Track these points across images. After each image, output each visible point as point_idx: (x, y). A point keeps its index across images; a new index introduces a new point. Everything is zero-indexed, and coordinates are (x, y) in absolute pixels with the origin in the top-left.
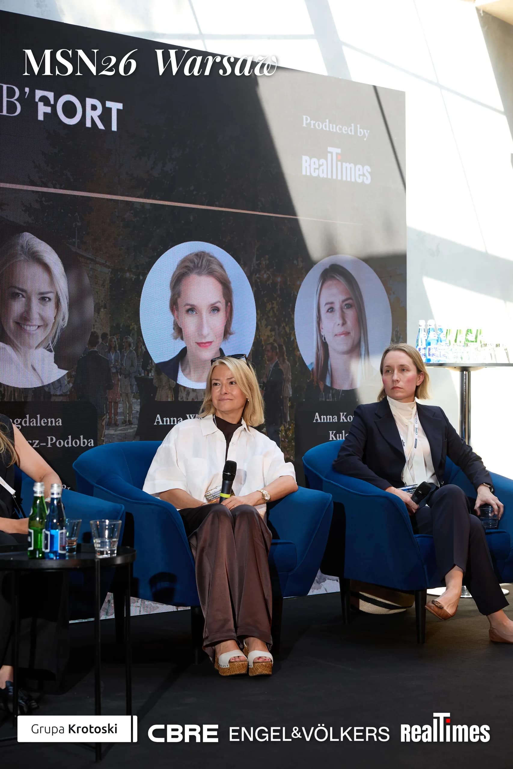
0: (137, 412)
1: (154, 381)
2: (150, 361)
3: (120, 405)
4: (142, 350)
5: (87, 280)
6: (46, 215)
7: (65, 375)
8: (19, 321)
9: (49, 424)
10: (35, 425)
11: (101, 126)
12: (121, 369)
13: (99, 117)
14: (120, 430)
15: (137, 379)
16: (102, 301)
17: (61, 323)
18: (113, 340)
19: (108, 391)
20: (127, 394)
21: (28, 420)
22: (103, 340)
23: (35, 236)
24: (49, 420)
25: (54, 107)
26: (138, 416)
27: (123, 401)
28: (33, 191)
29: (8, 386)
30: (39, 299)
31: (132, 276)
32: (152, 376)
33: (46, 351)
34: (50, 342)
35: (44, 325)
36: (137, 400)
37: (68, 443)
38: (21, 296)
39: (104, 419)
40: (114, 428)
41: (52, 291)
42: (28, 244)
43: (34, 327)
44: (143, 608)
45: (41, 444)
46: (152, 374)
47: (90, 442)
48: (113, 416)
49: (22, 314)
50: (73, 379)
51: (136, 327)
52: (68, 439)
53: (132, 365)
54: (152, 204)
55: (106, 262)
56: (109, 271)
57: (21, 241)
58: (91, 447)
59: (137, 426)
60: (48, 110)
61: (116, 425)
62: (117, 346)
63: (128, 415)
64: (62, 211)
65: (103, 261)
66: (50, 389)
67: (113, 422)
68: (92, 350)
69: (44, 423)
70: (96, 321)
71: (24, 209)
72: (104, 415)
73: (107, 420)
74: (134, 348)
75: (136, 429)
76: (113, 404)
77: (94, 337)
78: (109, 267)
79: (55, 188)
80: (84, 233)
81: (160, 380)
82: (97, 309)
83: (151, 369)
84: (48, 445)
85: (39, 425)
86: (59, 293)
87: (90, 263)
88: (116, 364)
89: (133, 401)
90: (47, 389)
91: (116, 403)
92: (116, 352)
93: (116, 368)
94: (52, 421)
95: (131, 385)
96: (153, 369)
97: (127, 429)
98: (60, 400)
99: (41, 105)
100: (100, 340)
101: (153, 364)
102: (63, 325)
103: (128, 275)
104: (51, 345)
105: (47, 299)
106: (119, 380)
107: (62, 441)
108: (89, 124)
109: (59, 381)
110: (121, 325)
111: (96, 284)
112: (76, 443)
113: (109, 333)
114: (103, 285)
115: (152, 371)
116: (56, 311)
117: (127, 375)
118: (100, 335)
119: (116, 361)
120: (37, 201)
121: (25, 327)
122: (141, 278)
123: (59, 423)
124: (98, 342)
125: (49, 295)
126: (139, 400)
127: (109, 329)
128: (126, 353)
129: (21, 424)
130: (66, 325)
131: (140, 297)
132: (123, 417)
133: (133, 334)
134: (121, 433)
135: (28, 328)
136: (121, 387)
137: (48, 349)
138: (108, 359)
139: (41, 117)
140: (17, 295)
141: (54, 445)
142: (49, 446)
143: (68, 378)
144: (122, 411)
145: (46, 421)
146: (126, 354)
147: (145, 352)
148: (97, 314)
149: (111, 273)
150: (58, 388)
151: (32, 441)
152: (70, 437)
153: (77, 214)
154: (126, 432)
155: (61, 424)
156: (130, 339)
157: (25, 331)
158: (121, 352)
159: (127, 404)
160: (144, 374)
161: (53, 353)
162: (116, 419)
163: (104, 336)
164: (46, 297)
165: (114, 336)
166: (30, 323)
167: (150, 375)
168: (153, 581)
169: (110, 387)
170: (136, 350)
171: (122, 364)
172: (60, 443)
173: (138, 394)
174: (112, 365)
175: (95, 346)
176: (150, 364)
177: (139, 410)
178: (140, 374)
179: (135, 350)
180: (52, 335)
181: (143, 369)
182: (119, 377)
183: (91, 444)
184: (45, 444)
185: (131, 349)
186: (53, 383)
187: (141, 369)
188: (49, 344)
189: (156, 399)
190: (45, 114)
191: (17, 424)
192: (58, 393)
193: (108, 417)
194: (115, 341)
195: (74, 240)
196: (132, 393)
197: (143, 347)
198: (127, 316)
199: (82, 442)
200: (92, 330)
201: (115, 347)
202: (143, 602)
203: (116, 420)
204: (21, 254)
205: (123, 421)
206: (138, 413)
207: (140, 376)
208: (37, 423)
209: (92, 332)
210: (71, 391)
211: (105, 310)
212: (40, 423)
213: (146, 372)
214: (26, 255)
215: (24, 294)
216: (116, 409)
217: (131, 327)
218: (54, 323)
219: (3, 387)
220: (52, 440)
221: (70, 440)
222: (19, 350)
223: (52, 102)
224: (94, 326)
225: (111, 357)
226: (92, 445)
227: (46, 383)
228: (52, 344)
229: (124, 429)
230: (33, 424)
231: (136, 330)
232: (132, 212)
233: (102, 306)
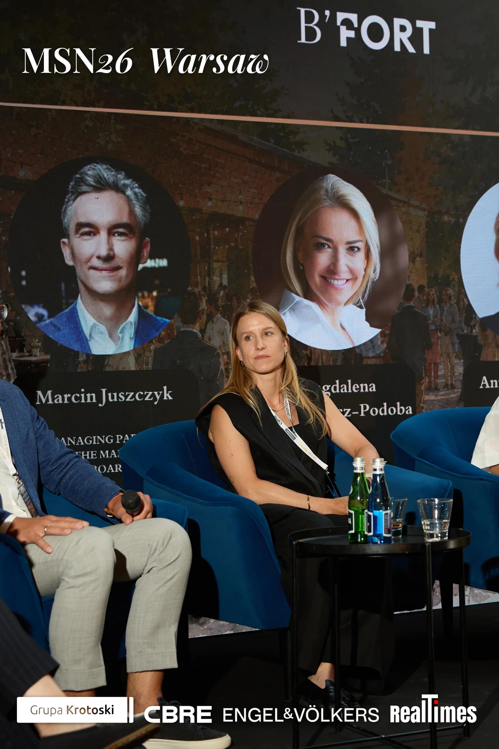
0: (460, 374)
1: (479, 338)
2: (474, 316)
3: (441, 367)
4: (464, 303)
5: (399, 226)
6: (352, 153)
7: (377, 335)
8: (324, 275)
9: (362, 390)
10: (346, 391)
11: (411, 49)
12: (441, 325)
13: (410, 39)
14: (442, 395)
15: (459, 336)
16: (418, 249)
17: (372, 275)
18: (431, 293)
19: (426, 351)
20: (448, 354)
21: (337, 385)
22: (419, 293)
23: (340, 178)
24: (362, 385)
25: (358, 31)
26: (461, 378)
27: (443, 361)
28: (337, 128)
29: (315, 349)
30: (347, 249)
31: (451, 219)
32: (476, 332)
33: (356, 307)
34: (361, 298)
35: (353, 278)
36: (460, 360)
37: (383, 411)
38: (326, 246)
39: (423, 383)
40: (435, 393)
41: (361, 239)
42: (333, 188)
43: (342, 281)
44: (473, 597)
45: (353, 413)
46: (476, 331)
47: (407, 409)
48: (433, 379)
49: (329, 266)
50: (387, 338)
51: (456, 277)
52: (383, 406)
53: (453, 321)
54: (471, 136)
55: (421, 204)
56: (425, 214)
57: (325, 185)
58: (410, 416)
59: (460, 390)
60: (352, 34)
61: (437, 389)
62: (436, 299)
63: (450, 378)
64: (370, 148)
65: (417, 203)
66: (361, 350)
67: (433, 387)
68: (408, 304)
69: (356, 389)
70: (411, 272)
71: (328, 148)
72: (423, 378)
73: (427, 384)
74: (455, 301)
75: (459, 394)
76: (432, 365)
77: (409, 289)
78: (424, 210)
79: (361, 122)
80: (395, 172)
81: (486, 337)
82: (412, 258)
83: (475, 325)
84: (361, 414)
85: (350, 391)
86: (369, 241)
87: (404, 206)
88: (436, 320)
89: (455, 362)
90: (358, 351)
91: (436, 365)
92: (435, 306)
93: (435, 324)
94: (364, 387)
95: (453, 344)
96: (477, 324)
97: (449, 394)
98: (373, 363)
99: (343, 29)
100: (416, 294)
101: (478, 319)
102: (375, 278)
103: (446, 218)
104: (361, 300)
105: (356, 249)
106: (438, 338)
107: (376, 409)
108: (397, 48)
109: (371, 341)
110: (440, 276)
111: (410, 229)
112: (392, 411)
113: (426, 285)
114: (418, 231)
115: (477, 327)
116: (366, 262)
117: (448, 333)
118: (416, 288)
119: (435, 316)
120: (342, 138)
121: (332, 281)
122: (461, 220)
123: (372, 389)
124: (413, 296)
125: (358, 244)
126: (462, 361)
127: (426, 280)
128: (446, 307)
129: (330, 390)
130: (377, 277)
131: (460, 243)
132: (445, 381)
133: (454, 286)
134: (442, 399)
135: (336, 282)
136: (441, 346)
137: (358, 305)
138: (426, 315)
139: (343, 43)
140: (323, 245)
141: (367, 413)
142: (362, 415)
143: (381, 338)
144: (443, 373)
145: (358, 387)
146: (446, 309)
147: (468, 305)
148: (412, 264)
149: (427, 217)
150: (370, 349)
151: (343, 410)
152: (385, 404)
153: (387, 151)
154: (448, 397)
155: (374, 390)
156: (451, 292)
157: (332, 286)
158: (440, 307)
159: (449, 365)
160: (467, 330)
161: (364, 310)
162: (436, 382)
163: (421, 288)
164: (355, 247)
165: (432, 288)
166: (337, 277)
167: (474, 331)
168: (487, 566)
169: (429, 346)
170: (458, 303)
171: (442, 320)
172: (374, 412)
173: (461, 354)
174: (430, 322)
175: (411, 300)
176: (474, 319)
177: (462, 372)
178: (463, 331)
179: (456, 303)
180: (362, 290)
181: (465, 325)
182: (439, 334)
183: (409, 412)
184: (357, 413)
185: (452, 302)
186: (365, 344)
187: (463, 325)
188: (359, 300)
189: (481, 359)
190: (348, 39)
191: (326, 391)
192: (371, 355)
193: (427, 381)
194: (433, 294)
195: (384, 180)
196: (454, 352)
197: (465, 300)
198: (446, 264)
199: (399, 409)
200: (408, 282)
201: (433, 301)
202: (472, 590)
203: (437, 385)
204: (325, 199)
205: (444, 384)
206: (462, 375)
207: (462, 333)
208: (348, 389)
209: (407, 285)
210: (385, 352)
211: (421, 258)
212: (352, 390)
213: (469, 328)
214: (331, 200)
215: (329, 244)
216: (436, 372)
217: (451, 277)
218: (364, 276)
219: (309, 349)
220: (365, 408)
221: (385, 408)
222: (326, 307)
223: (356, 25)
224: (409, 277)
225: (429, 312)
226: (411, 413)
227: (357, 344)
228: (362, 300)
229: (446, 393)
230: (344, 390)
231: (457, 280)
232: (449, 145)
233: (418, 255)
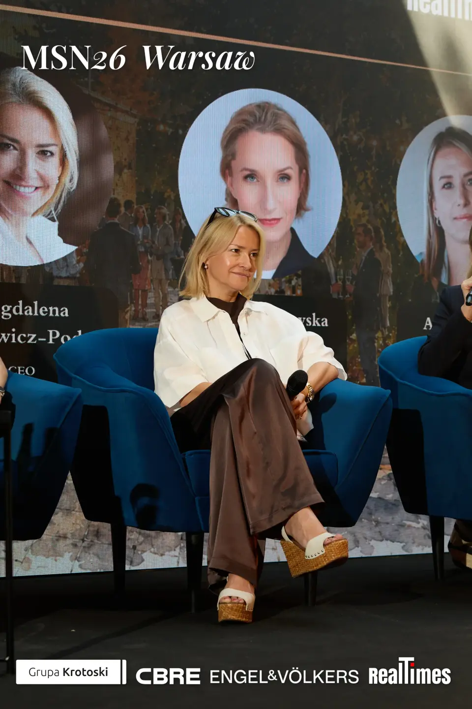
3: (150, 294)
4: (181, 224)
5: (104, 132)
7: (72, 253)
8: (10, 180)
9: (51, 314)
10: (31, 314)
12: (152, 247)
16: (125, 160)
17: (68, 185)
18: (141, 210)
19: (133, 275)
20: (160, 281)
21: (21, 307)
22: (126, 209)
24: (51, 309)
27: (154, 289)
28: (29, 15)
30: (38, 153)
31: (167, 129)
33: (46, 220)
34: (53, 209)
35: (45, 186)
36: (174, 289)
38: (12, 147)
39: (128, 311)
40: (142, 324)
41: (56, 143)
42: (22, 82)
43: (30, 188)
45: (39, 339)
48: (140, 307)
49: (15, 170)
50: (84, 258)
52: (77, 334)
53: (168, 244)
55: (131, 110)
56: (135, 122)
57: (12, 78)
61: (144, 319)
62: (147, 218)
63: (161, 308)
65: (126, 108)
66: (52, 269)
67: (140, 316)
68: (111, 221)
69: (44, 312)
70: (117, 185)
71: (16, 37)
72: (128, 306)
73: (132, 313)
74: (170, 222)
76: (140, 291)
77: (114, 204)
78: (135, 116)
79: (60, 11)
82: (119, 169)
84: (49, 341)
85: (36, 314)
86: (65, 146)
87: (110, 110)
88: (146, 241)
89: (169, 290)
90: (47, 269)
91: (145, 292)
92: (145, 226)
93: (145, 247)
94: (54, 311)
95: (166, 271)
98: (67, 284)
100: (123, 209)
102: (71, 188)
103: (162, 127)
104: (53, 212)
105: (49, 154)
106: (148, 261)
107: (68, 337)
109: (65, 259)
110: (152, 192)
111: (117, 137)
113: (134, 201)
114: (127, 139)
116: (60, 169)
117: (161, 257)
118: (122, 202)
119: (144, 237)
120: (35, 28)
121: (18, 187)
122: (181, 132)
123: (64, 314)
124: (118, 212)
125: (52, 149)
127: (135, 196)
128: (159, 227)
129: (11, 312)
130: (74, 187)
131: (179, 157)
132: (155, 310)
135: (22, 189)
136: (151, 271)
137: (49, 217)
138: (134, 234)
140: (7, 146)
141: (57, 341)
142: (51, 342)
143: (77, 256)
144: (153, 302)
145: (46, 310)
146: (158, 229)
147: (185, 227)
148: (118, 175)
149: (138, 124)
150: (63, 268)
151: (27, 335)
152: (80, 332)
155: (67, 315)
156: (165, 210)
157: (18, 193)
158: (151, 226)
159: (161, 293)
161: (57, 223)
162: (145, 312)
163: (128, 204)
164: (47, 151)
165: (142, 204)
166: (24, 183)
169: (136, 269)
170: (173, 224)
171: (154, 243)
172: (66, 339)
174: (139, 243)
175: (116, 217)
178: (179, 256)
179: (171, 224)
180: (55, 200)
182: (149, 258)
184: (45, 340)
185: (166, 222)
186: (56, 262)
187: (179, 249)
188: (51, 211)
191: (5, 312)
192: (64, 274)
193: (133, 309)
194: (144, 212)
195: (86, 79)
196: (167, 279)
197: (183, 222)
198: (161, 180)
200: (112, 196)
201: (143, 220)
203: (145, 314)
204: (11, 94)
205: (154, 314)
207: (179, 258)
208: (33, 312)
209: (111, 199)
210: (81, 273)
211: (130, 171)
212: (38, 312)
214: (19, 96)
215: (15, 145)
216: (145, 298)
217: (166, 195)
218: (58, 185)
220: (54, 334)
224: (114, 190)
225: (138, 232)
227: (45, 262)
228: (55, 212)
230: (28, 312)
233: (125, 166)
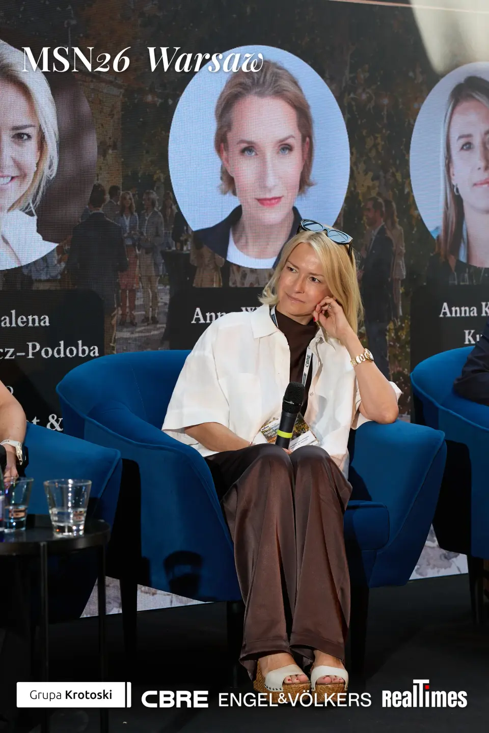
0: (166, 304)
1: (192, 257)
2: (185, 228)
3: (139, 295)
4: (172, 210)
5: (85, 107)
6: (22, 9)
7: (53, 251)
9: (30, 324)
10: (8, 325)
12: (139, 239)
14: (140, 332)
15: (165, 255)
16: (110, 138)
17: (47, 172)
18: (128, 197)
19: (119, 273)
20: (149, 279)
23: (5, 41)
24: (30, 318)
26: (167, 310)
27: (143, 287)
30: (13, 137)
31: (156, 99)
32: (188, 250)
33: (24, 214)
34: (31, 201)
35: (21, 175)
37: (59, 352)
39: (115, 315)
41: (33, 124)
43: (5, 179)
45: (18, 354)
46: (188, 248)
47: (92, 350)
48: (128, 310)
50: (66, 256)
51: (162, 176)
52: (59, 345)
53: (157, 234)
55: (116, 78)
56: (121, 93)
58: (95, 357)
59: (165, 326)
61: (133, 324)
63: (151, 309)
66: (30, 271)
67: (128, 320)
68: (95, 211)
69: (23, 323)
72: (115, 309)
73: (120, 316)
74: (160, 208)
75: (163, 330)
76: (128, 291)
77: (98, 193)
78: (120, 87)
80: (81, 35)
81: (200, 256)
82: (103, 149)
83: (186, 240)
84: (28, 356)
85: (14, 325)
86: (44, 126)
87: (92, 81)
88: (133, 232)
89: (159, 288)
90: (26, 272)
91: (133, 292)
92: (132, 214)
93: (132, 238)
94: (34, 320)
95: (156, 265)
96: (190, 240)
97: (149, 331)
98: (47, 288)
100: (108, 197)
101: (190, 232)
102: (51, 176)
103: (149, 98)
104: (31, 205)
105: (26, 137)
106: (136, 257)
107: (50, 350)
109: (44, 259)
110: (140, 175)
111: (100, 112)
112: (71, 352)
113: (120, 186)
114: (111, 115)
115: (189, 243)
116: (39, 154)
117: (150, 250)
118: (107, 188)
119: (132, 228)
122: (170, 102)
123: (45, 323)
124: (104, 200)
125: (29, 131)
126: (168, 287)
127: (121, 180)
128: (147, 216)
130: (54, 175)
131: (169, 132)
132: (144, 313)
133: (158, 188)
134: (142, 337)
136: (140, 268)
137: (27, 210)
138: (120, 225)
141: (37, 355)
142: (30, 356)
143: (58, 255)
144: (142, 303)
145: (25, 319)
146: (147, 218)
147: (177, 213)
148: (102, 158)
149: (124, 95)
150: (43, 269)
151: (4, 350)
152: (62, 343)
153: (70, 7)
154: (147, 334)
155: (47, 324)
156: (154, 196)
158: (139, 215)
159: (150, 292)
160: (176, 247)
161: (35, 217)
162: (133, 315)
163: (114, 191)
164: (24, 134)
165: (129, 190)
167: (185, 248)
169: (123, 267)
170: (163, 211)
171: (142, 234)
172: (47, 353)
173: (167, 277)
174: (126, 235)
175: (100, 207)
176: (186, 232)
177: (168, 302)
178: (170, 248)
179: (160, 211)
180: (33, 191)
181: (174, 240)
182: (138, 252)
183: (94, 353)
184: (24, 354)
185: (156, 209)
186: (35, 263)
187: (170, 240)
188: (29, 204)
189: (194, 285)
192: (43, 277)
193: (120, 312)
194: (130, 199)
196: (157, 276)
197: (174, 207)
198: (149, 159)
199: (81, 350)
200: (96, 182)
201: (130, 207)
203: (133, 318)
205: (144, 318)
206: (167, 306)
207: (170, 251)
208: (11, 323)
209: (95, 185)
210: (62, 274)
211: (115, 151)
212: (16, 323)
213: (179, 244)
216: (132, 301)
217: (155, 177)
218: (36, 173)
220: (34, 347)
221: (62, 348)
224: (98, 176)
225: (125, 222)
226: (97, 354)
227: (24, 263)
228: (33, 204)
229: (145, 329)
230: (5, 324)
231: (163, 180)
233: (110, 146)
